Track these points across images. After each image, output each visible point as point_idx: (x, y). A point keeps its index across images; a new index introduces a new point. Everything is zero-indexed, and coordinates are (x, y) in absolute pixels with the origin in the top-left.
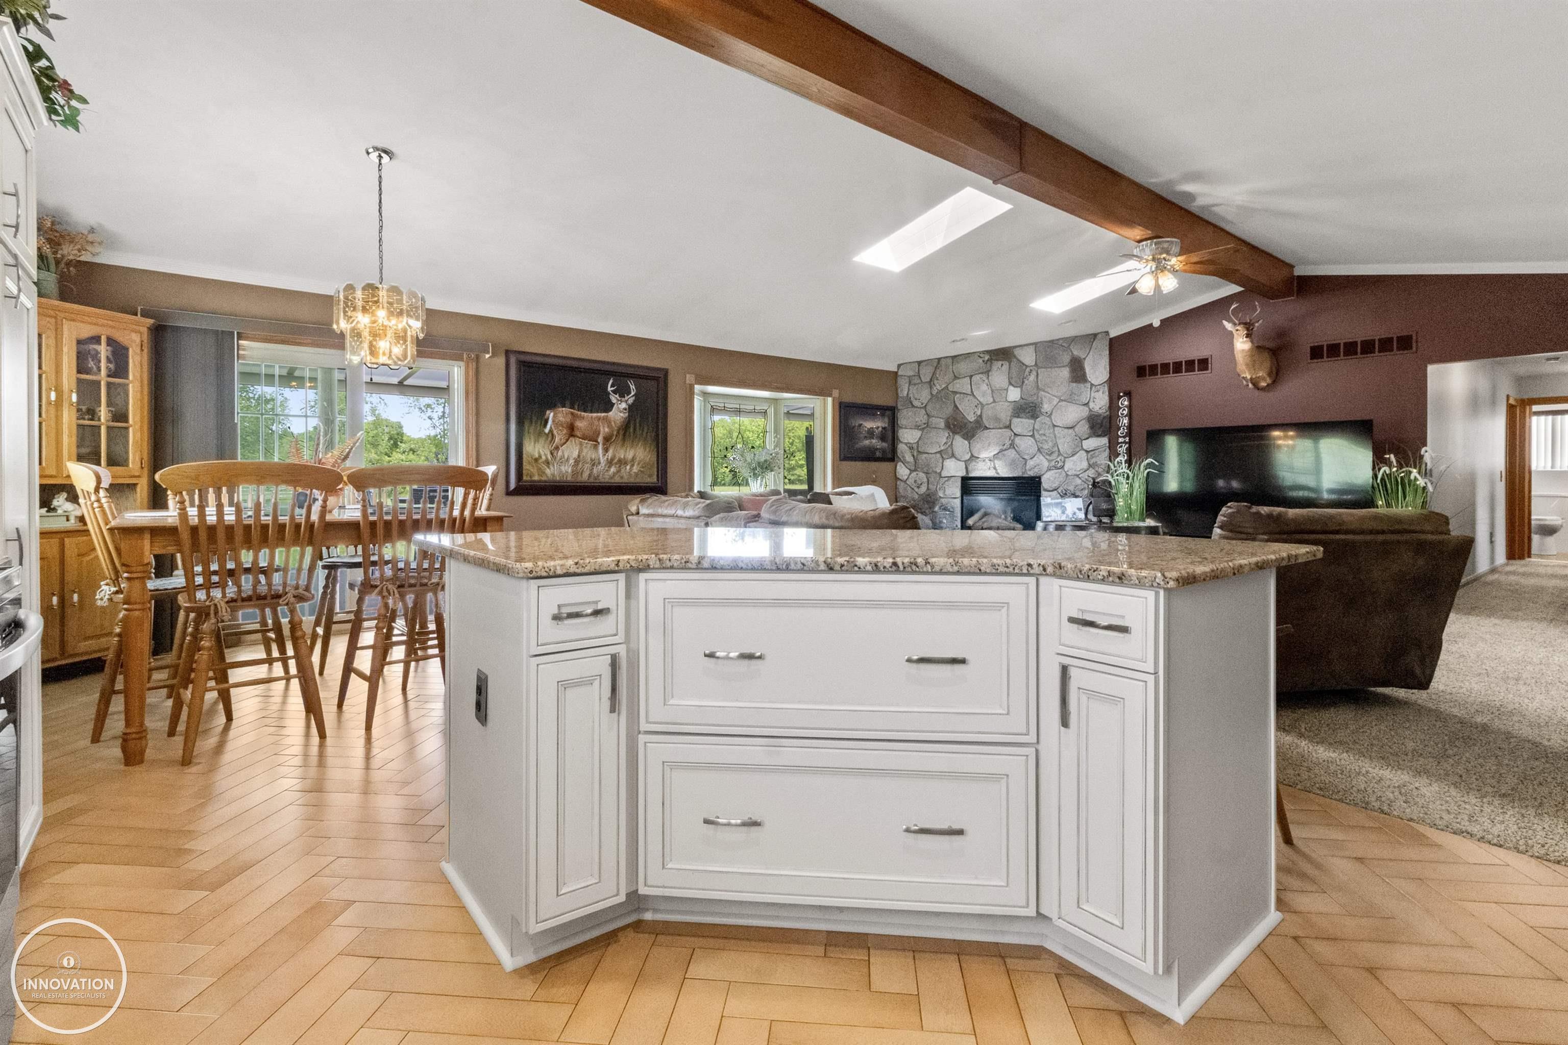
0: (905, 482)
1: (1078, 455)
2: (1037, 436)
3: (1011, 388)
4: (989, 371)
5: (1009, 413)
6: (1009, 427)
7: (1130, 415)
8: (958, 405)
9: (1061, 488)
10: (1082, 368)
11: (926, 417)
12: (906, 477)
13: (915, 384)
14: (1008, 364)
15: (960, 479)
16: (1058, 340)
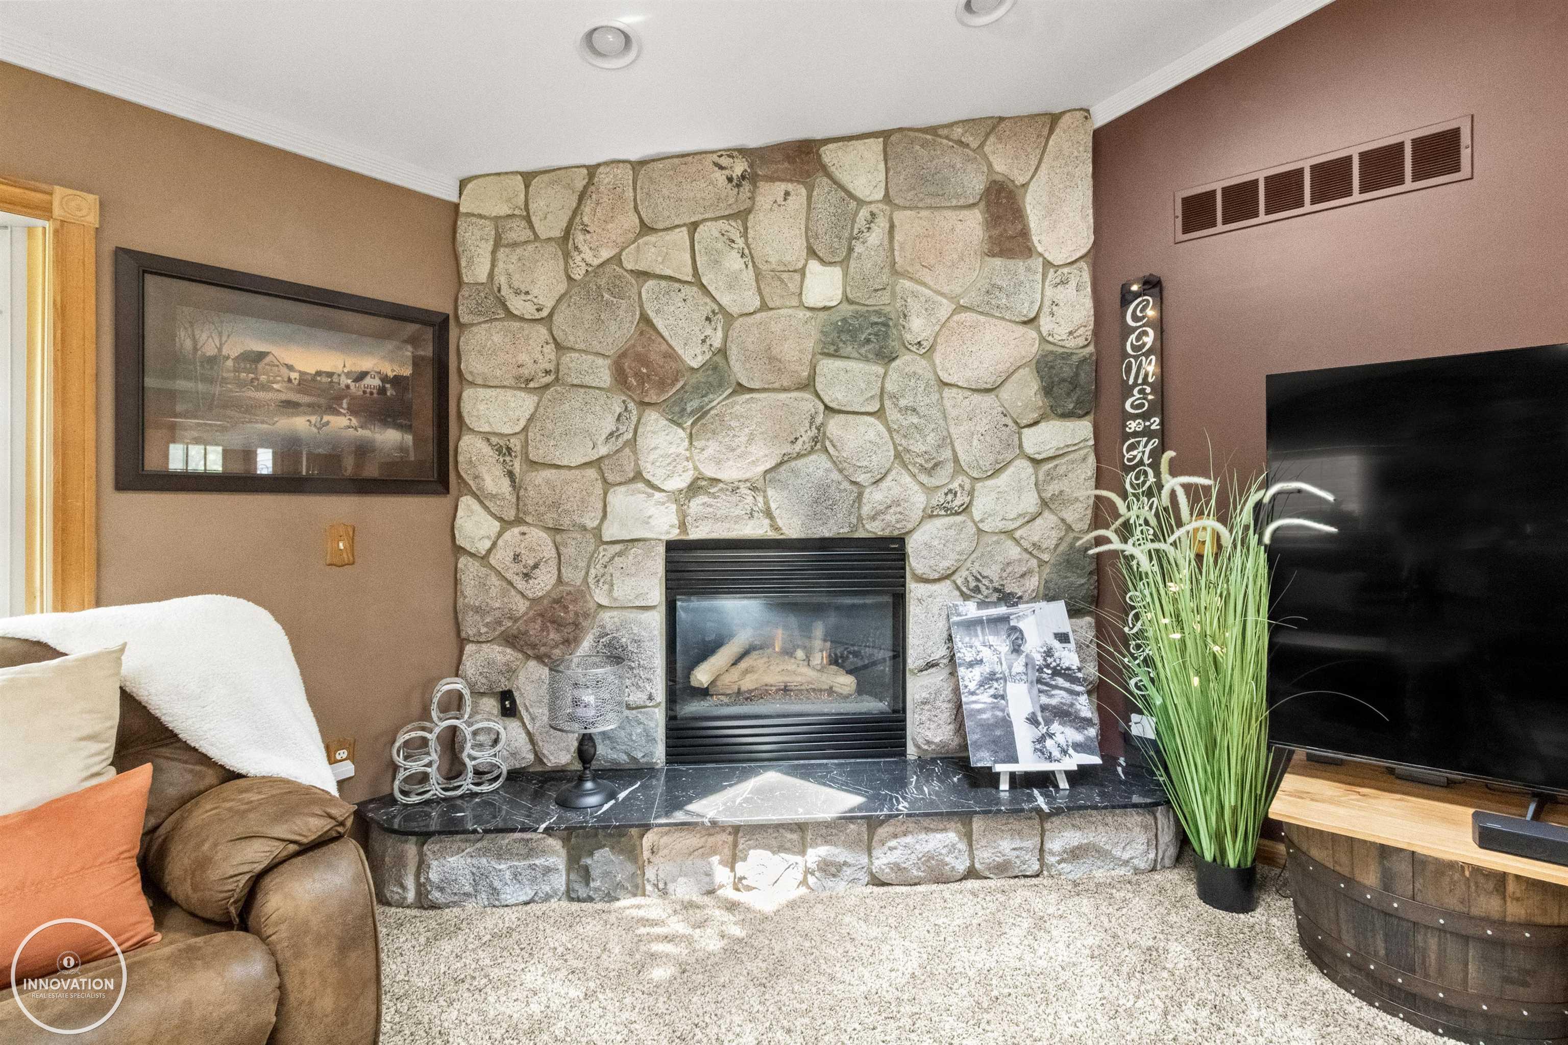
0: (484, 559)
1: (1011, 470)
2: (893, 414)
3: (814, 266)
4: (749, 211)
5: (810, 344)
6: (808, 385)
7: (1161, 350)
8: (652, 315)
9: (964, 573)
10: (1018, 214)
11: (550, 349)
12: (487, 544)
13: (514, 245)
14: (804, 191)
15: (662, 549)
16: (951, 125)
